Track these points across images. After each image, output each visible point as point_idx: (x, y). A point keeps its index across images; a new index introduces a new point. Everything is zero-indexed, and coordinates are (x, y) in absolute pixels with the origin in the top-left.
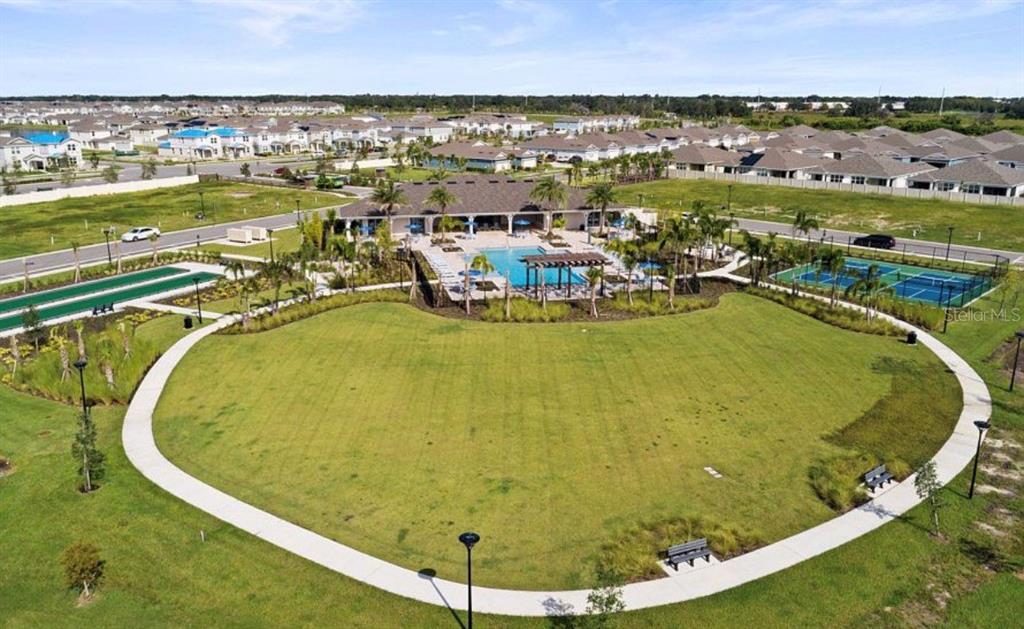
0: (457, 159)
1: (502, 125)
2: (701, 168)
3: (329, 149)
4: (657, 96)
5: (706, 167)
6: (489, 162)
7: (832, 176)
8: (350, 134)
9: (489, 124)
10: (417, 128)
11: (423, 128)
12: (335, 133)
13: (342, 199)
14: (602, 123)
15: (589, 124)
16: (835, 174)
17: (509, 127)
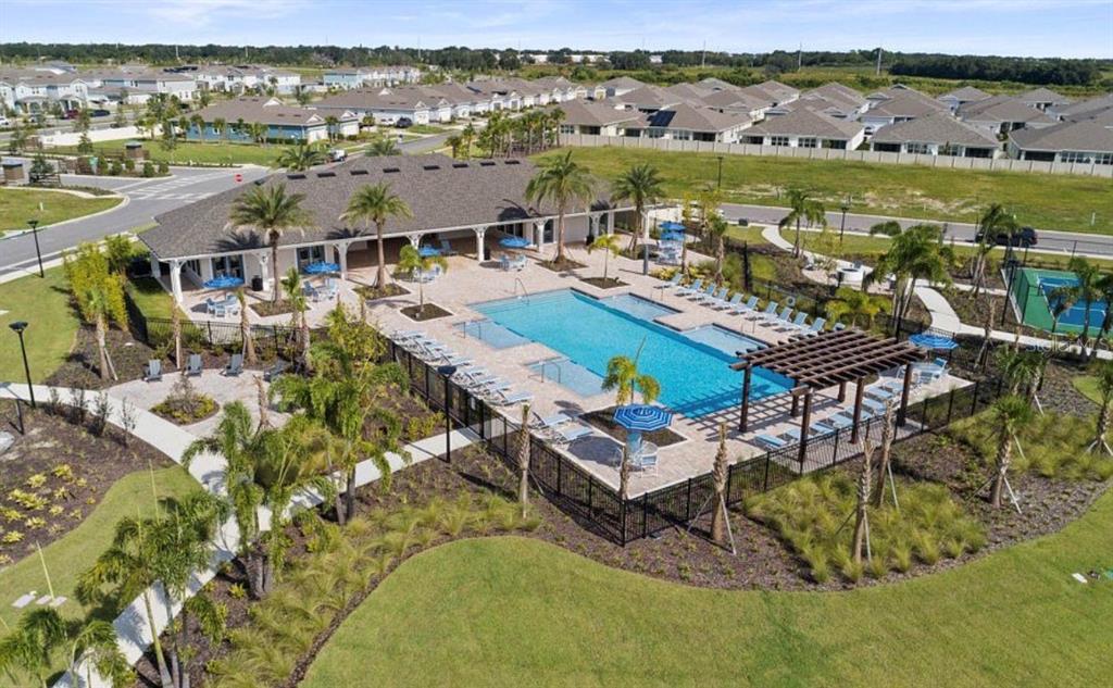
0: (247, 126)
1: (262, 78)
2: (595, 130)
3: (12, 114)
4: (397, 47)
5: (602, 129)
6: (298, 128)
7: (774, 139)
8: (43, 91)
9: (242, 77)
10: (141, 82)
11: (154, 82)
12: (18, 90)
13: (88, 201)
14: (383, 76)
15: (369, 77)
16: (777, 135)
17: (273, 81)
